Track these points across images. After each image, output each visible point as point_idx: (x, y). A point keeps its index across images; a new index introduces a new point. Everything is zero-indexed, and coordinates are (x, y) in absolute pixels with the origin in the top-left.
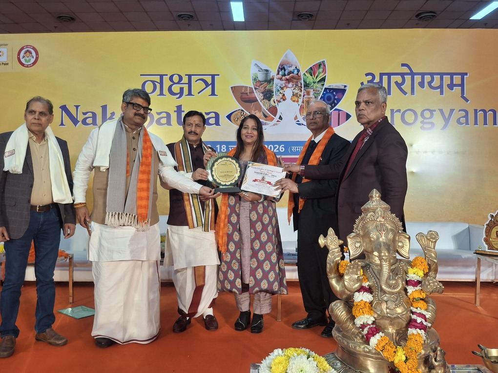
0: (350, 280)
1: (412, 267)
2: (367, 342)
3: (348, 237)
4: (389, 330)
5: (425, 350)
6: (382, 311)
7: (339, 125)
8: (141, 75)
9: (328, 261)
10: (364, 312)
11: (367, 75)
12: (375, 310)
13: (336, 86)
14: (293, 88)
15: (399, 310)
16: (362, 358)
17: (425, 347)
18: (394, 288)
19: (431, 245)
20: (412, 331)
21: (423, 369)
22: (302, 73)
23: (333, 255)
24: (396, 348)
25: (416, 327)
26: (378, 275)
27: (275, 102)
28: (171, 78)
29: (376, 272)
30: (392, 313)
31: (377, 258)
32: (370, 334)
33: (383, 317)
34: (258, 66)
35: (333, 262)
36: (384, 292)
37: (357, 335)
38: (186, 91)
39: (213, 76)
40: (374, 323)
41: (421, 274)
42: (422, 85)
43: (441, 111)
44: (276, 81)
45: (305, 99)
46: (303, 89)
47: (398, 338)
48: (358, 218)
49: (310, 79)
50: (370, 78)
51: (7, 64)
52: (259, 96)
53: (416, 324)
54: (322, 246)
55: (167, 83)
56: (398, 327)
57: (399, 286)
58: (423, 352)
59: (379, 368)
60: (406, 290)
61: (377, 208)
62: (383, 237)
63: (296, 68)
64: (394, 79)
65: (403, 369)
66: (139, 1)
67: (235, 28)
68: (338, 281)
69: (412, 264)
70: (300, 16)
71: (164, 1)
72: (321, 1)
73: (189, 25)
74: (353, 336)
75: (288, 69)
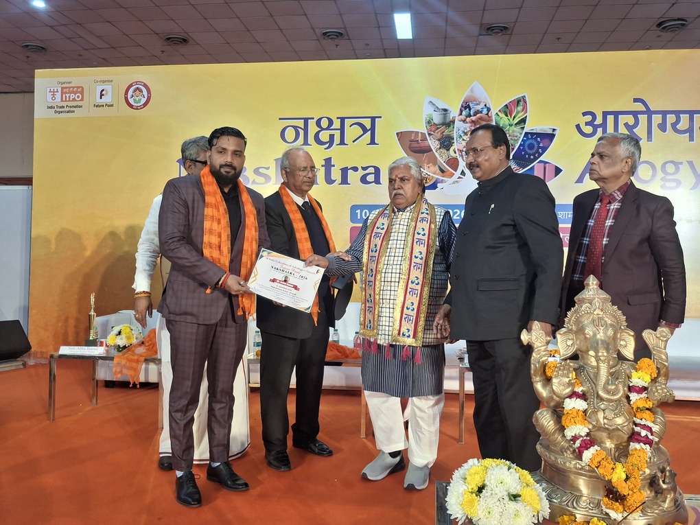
0: (560, 385)
1: (637, 370)
2: (579, 457)
3: (557, 333)
4: (606, 444)
5: (650, 469)
6: (598, 421)
8: (280, 119)
9: (532, 361)
10: (577, 421)
11: (584, 114)
12: (589, 420)
13: (541, 130)
15: (619, 421)
16: (572, 477)
17: (651, 466)
18: (613, 395)
19: (662, 345)
20: (634, 446)
21: (649, 492)
22: (493, 112)
23: (538, 354)
24: (615, 464)
25: (639, 442)
26: (594, 380)
27: (455, 153)
28: (318, 123)
29: (592, 376)
30: (610, 424)
31: (593, 360)
32: (582, 447)
33: (600, 428)
34: (434, 104)
35: (539, 362)
36: (602, 399)
37: (568, 448)
38: (337, 139)
39: (373, 119)
40: (588, 434)
41: (648, 379)
42: (663, 127)
43: (691, 163)
44: (458, 124)
47: (617, 454)
48: (570, 310)
49: (504, 120)
50: (589, 118)
51: (112, 105)
52: (433, 144)
53: (640, 438)
54: (525, 343)
55: (313, 129)
56: (617, 441)
57: (619, 391)
58: (648, 471)
59: (593, 489)
60: (628, 398)
61: (595, 299)
62: (601, 334)
63: (485, 105)
64: (623, 119)
65: (623, 489)
66: (272, 16)
67: (399, 48)
68: (544, 386)
69: (637, 367)
70: (490, 29)
71: (305, 15)
72: (520, 8)
73: (337, 45)
74: (563, 451)
75: (475, 108)
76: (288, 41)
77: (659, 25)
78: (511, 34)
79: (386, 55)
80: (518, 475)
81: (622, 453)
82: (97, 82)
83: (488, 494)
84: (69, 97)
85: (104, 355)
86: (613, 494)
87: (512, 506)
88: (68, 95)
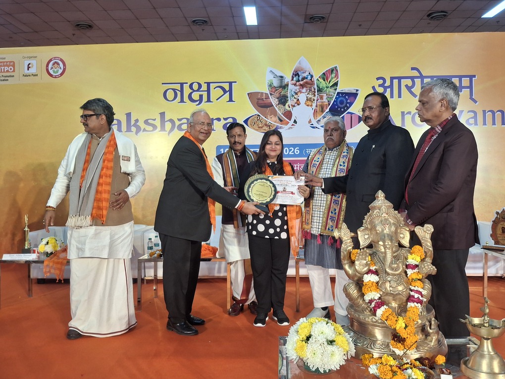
0: (360, 265)
1: (411, 254)
2: (374, 314)
3: (358, 230)
4: (392, 304)
5: (422, 320)
6: (386, 289)
7: (351, 128)
8: (163, 84)
9: (342, 250)
10: (372, 290)
11: (378, 79)
12: (380, 288)
13: (349, 90)
14: (306, 93)
15: (400, 288)
16: (370, 328)
17: (422, 318)
18: (396, 271)
19: (427, 236)
20: (410, 304)
21: (421, 336)
23: (346, 245)
24: (398, 318)
25: (414, 302)
26: (383, 262)
27: (289, 107)
28: (191, 86)
29: (382, 259)
30: (394, 290)
31: (382, 248)
32: (376, 307)
33: (387, 294)
34: (273, 73)
35: (346, 250)
36: (388, 274)
37: (367, 308)
38: (205, 98)
39: (231, 84)
40: (380, 298)
41: (419, 259)
44: (291, 87)
45: (318, 104)
46: (316, 94)
47: (399, 311)
48: (366, 214)
49: (323, 84)
50: (381, 82)
51: (37, 75)
52: (274, 101)
53: (414, 299)
55: (187, 91)
56: (399, 302)
57: (399, 269)
58: (420, 322)
59: (385, 335)
60: (406, 272)
61: (382, 206)
62: (387, 230)
63: (309, 73)
64: (404, 82)
65: (403, 334)
66: (155, 8)
67: (248, 32)
68: (350, 267)
69: (411, 251)
70: (311, 19)
71: (179, 8)
72: (333, 4)
73: (203, 30)
74: (363, 310)
75: (302, 75)
76: (167, 26)
77: (429, 15)
78: (327, 22)
79: (239, 37)
80: (333, 327)
81: (402, 310)
82: (25, 58)
83: (314, 341)
84: (4, 69)
85: (37, 260)
86: (397, 338)
87: (330, 348)
88: (3, 68)
